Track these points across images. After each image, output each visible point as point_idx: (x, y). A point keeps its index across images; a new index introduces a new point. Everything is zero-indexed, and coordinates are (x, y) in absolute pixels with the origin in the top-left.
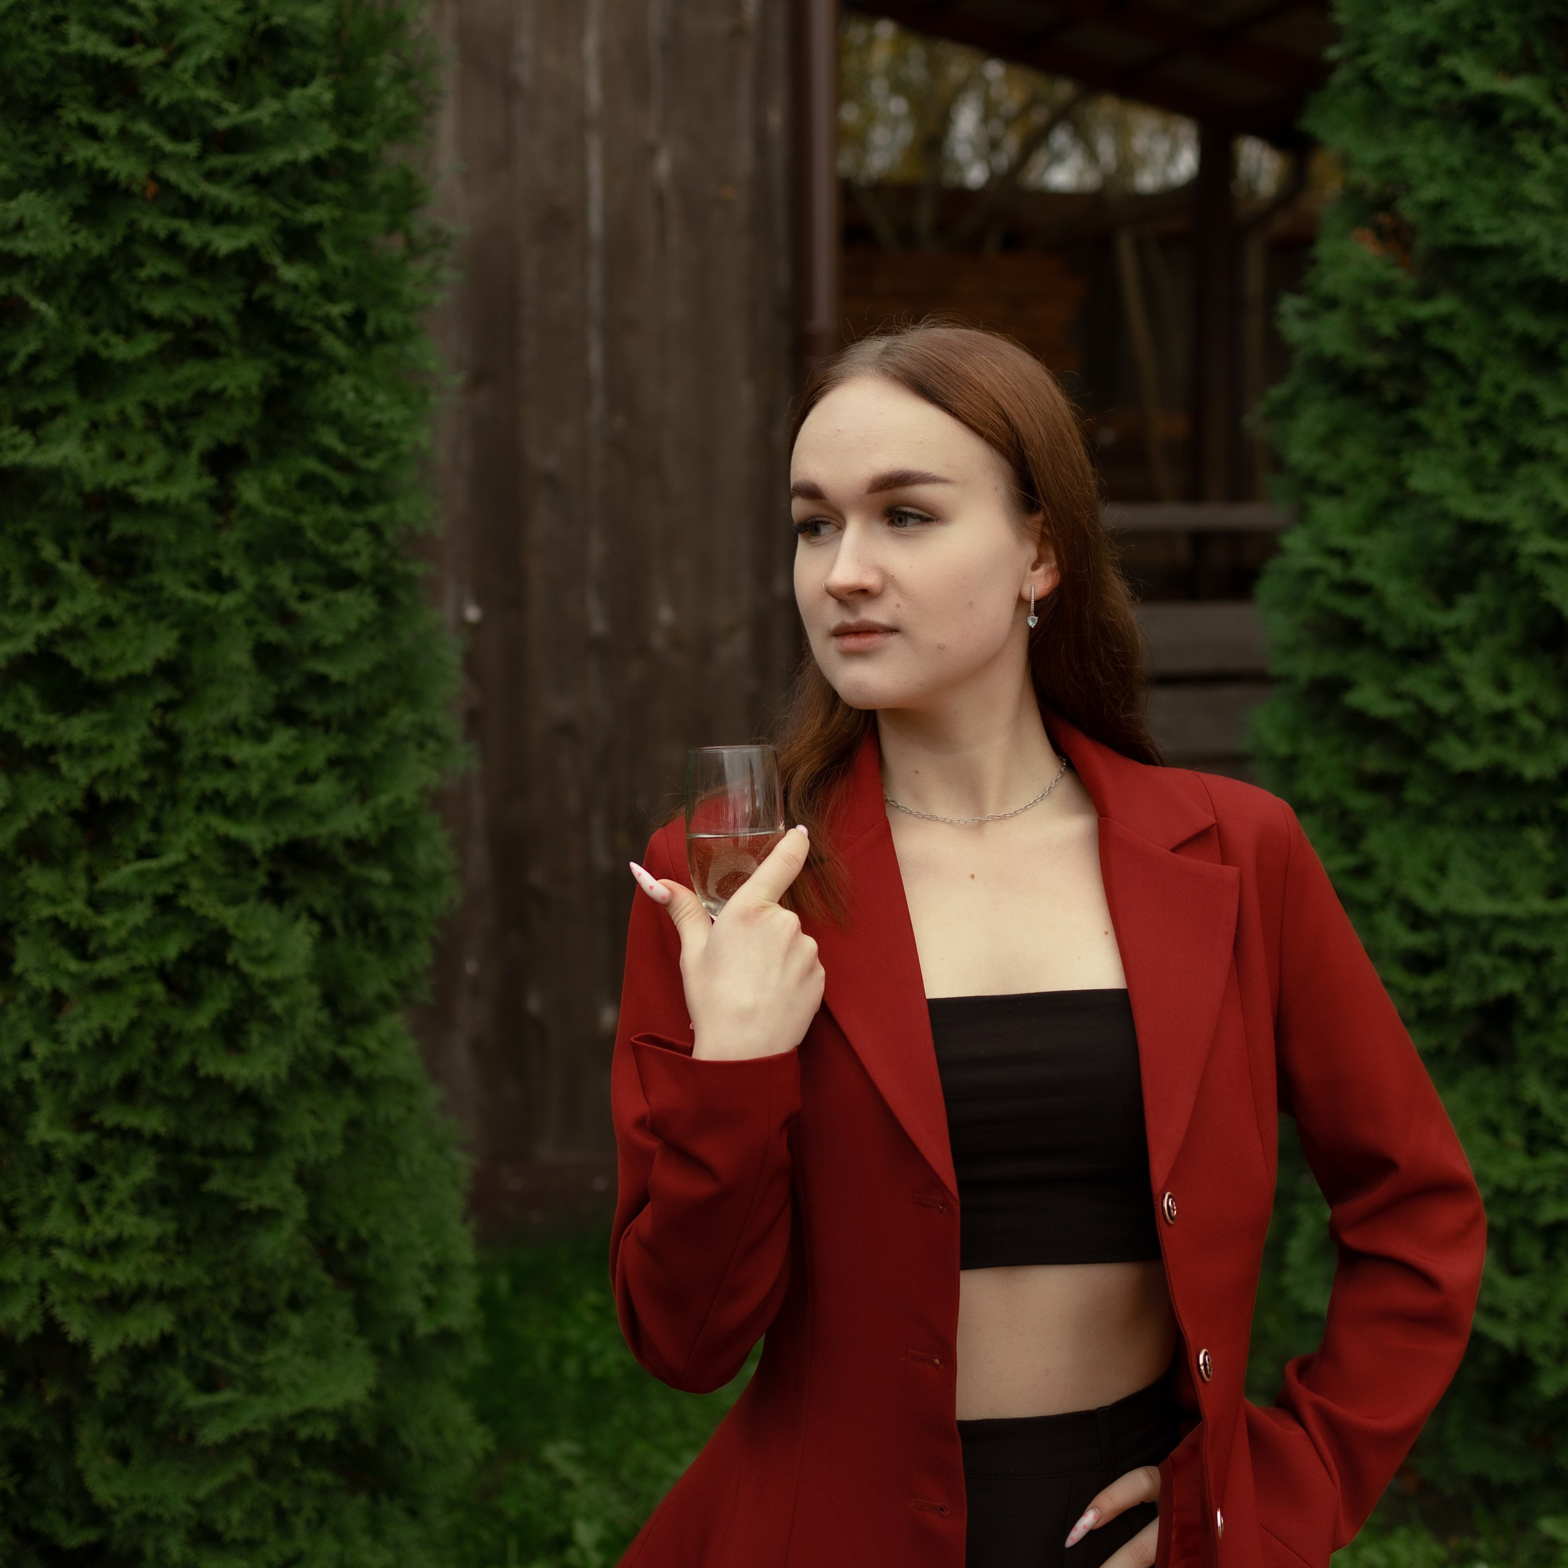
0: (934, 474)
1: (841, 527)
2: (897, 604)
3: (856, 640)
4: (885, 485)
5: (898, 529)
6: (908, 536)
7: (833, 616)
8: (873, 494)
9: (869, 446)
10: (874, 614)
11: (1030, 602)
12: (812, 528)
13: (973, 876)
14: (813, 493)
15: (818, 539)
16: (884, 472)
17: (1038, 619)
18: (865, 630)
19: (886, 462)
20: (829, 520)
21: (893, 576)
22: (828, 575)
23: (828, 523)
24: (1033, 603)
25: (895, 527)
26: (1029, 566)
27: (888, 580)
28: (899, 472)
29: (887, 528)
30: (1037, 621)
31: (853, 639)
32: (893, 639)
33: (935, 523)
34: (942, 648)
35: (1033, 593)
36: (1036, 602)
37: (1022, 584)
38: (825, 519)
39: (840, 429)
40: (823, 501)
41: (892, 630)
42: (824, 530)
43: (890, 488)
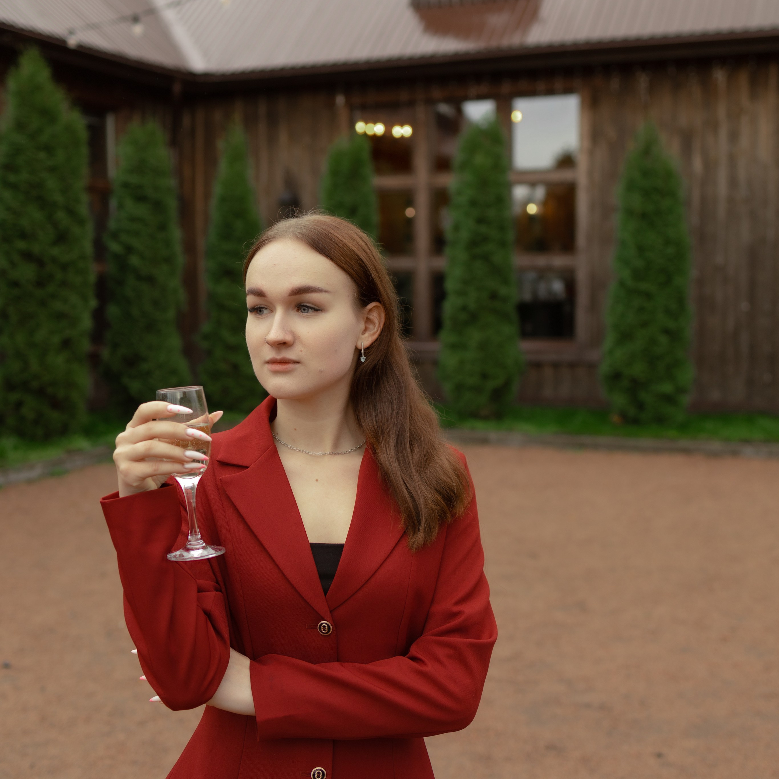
0: (321, 288)
1: (272, 310)
2: (300, 350)
3: (280, 366)
4: (298, 292)
5: (302, 313)
6: (307, 317)
7: (269, 354)
8: (291, 296)
9: (290, 273)
10: (290, 354)
11: (362, 350)
12: (258, 310)
13: (317, 480)
14: (260, 294)
15: (260, 316)
16: (298, 286)
17: (366, 358)
18: (284, 361)
19: (298, 281)
20: (267, 307)
21: (299, 337)
22: (267, 335)
23: (267, 309)
24: (363, 350)
25: (301, 313)
26: (361, 333)
27: (296, 338)
28: (305, 286)
29: (297, 313)
30: (365, 359)
31: (278, 365)
32: (297, 366)
33: (321, 312)
34: (321, 372)
35: (362, 346)
36: (364, 350)
37: (357, 341)
38: (265, 307)
39: (275, 263)
40: (265, 298)
41: (297, 362)
42: (265, 311)
43: (300, 294)
